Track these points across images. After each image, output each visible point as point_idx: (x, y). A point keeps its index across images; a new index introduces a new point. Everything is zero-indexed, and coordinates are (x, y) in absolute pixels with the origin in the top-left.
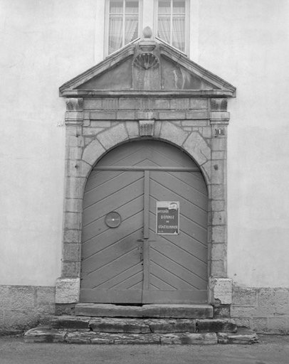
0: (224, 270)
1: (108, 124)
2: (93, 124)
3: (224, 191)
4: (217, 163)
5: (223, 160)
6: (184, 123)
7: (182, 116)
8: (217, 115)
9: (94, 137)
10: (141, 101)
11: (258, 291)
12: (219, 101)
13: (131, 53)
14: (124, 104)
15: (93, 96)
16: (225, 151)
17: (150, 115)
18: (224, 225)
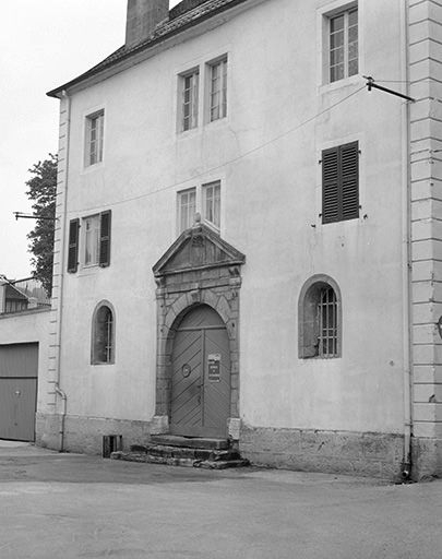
0: (237, 411)
1: (177, 295)
2: (171, 296)
3: (238, 344)
4: (234, 321)
5: (237, 318)
6: (217, 289)
7: (213, 284)
8: (233, 281)
9: (170, 306)
10: (194, 274)
11: (255, 429)
12: (232, 269)
13: (187, 237)
14: (186, 279)
15: (170, 275)
16: (238, 311)
17: (197, 286)
18: (238, 373)
